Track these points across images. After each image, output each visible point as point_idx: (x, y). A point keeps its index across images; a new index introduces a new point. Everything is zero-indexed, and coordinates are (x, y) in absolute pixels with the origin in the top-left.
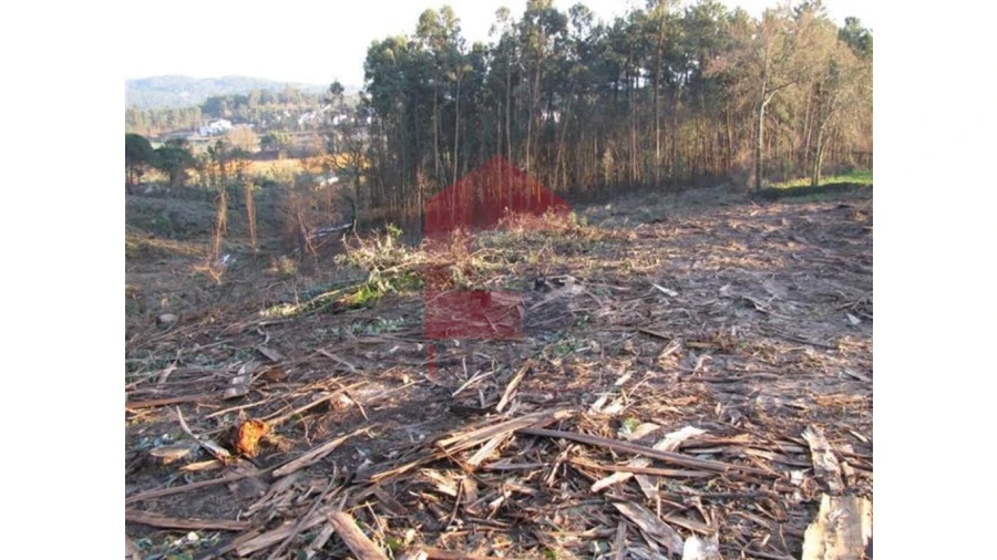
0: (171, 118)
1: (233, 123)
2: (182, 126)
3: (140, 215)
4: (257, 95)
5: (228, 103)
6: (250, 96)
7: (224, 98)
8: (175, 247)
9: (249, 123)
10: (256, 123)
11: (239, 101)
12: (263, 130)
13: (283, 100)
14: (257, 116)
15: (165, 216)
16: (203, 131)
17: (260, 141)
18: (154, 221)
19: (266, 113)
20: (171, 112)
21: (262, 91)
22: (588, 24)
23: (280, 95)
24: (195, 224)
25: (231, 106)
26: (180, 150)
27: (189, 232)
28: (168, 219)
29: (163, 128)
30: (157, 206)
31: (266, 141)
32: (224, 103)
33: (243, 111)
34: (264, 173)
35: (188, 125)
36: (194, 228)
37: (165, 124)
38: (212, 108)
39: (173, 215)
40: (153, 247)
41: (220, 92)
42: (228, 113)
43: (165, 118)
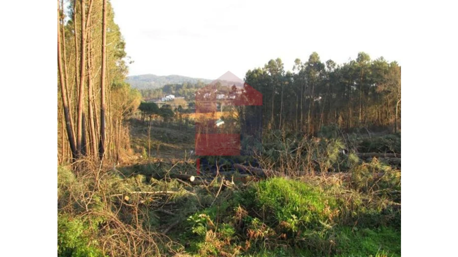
0: (150, 94)
1: (175, 96)
2: (154, 97)
3: (156, 134)
4: (186, 85)
5: (174, 88)
6: (183, 85)
7: (172, 85)
8: (172, 146)
9: (183, 96)
10: (186, 97)
11: (178, 87)
12: (189, 100)
13: (197, 87)
14: (186, 94)
15: (165, 134)
16: (163, 100)
17: (188, 104)
18: (161, 136)
19: (190, 93)
20: (150, 90)
21: (188, 83)
22: (333, 67)
23: (196, 85)
24: (176, 138)
25: (175, 89)
26: (168, 109)
27: (174, 142)
28: (167, 136)
29: (146, 97)
30: (162, 131)
31: (190, 105)
32: (172, 87)
33: (181, 91)
34: (193, 119)
35: (157, 96)
36: (176, 140)
37: (147, 96)
38: (167, 89)
39: (168, 134)
40: (165, 146)
41: (170, 83)
42: (174, 92)
43: (147, 93)
